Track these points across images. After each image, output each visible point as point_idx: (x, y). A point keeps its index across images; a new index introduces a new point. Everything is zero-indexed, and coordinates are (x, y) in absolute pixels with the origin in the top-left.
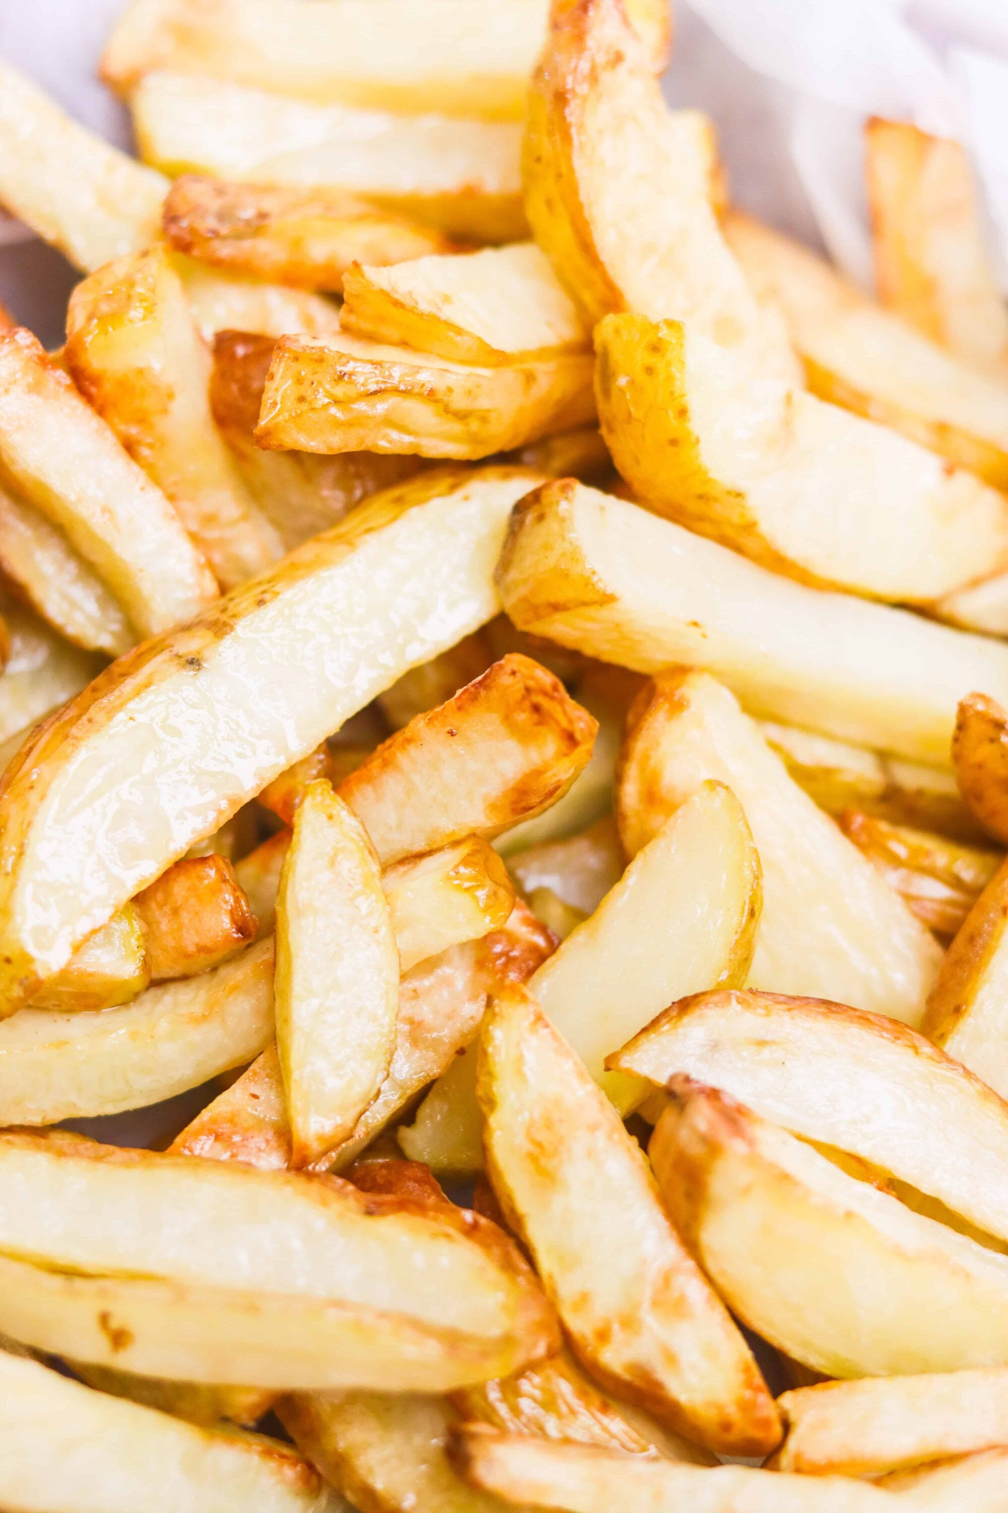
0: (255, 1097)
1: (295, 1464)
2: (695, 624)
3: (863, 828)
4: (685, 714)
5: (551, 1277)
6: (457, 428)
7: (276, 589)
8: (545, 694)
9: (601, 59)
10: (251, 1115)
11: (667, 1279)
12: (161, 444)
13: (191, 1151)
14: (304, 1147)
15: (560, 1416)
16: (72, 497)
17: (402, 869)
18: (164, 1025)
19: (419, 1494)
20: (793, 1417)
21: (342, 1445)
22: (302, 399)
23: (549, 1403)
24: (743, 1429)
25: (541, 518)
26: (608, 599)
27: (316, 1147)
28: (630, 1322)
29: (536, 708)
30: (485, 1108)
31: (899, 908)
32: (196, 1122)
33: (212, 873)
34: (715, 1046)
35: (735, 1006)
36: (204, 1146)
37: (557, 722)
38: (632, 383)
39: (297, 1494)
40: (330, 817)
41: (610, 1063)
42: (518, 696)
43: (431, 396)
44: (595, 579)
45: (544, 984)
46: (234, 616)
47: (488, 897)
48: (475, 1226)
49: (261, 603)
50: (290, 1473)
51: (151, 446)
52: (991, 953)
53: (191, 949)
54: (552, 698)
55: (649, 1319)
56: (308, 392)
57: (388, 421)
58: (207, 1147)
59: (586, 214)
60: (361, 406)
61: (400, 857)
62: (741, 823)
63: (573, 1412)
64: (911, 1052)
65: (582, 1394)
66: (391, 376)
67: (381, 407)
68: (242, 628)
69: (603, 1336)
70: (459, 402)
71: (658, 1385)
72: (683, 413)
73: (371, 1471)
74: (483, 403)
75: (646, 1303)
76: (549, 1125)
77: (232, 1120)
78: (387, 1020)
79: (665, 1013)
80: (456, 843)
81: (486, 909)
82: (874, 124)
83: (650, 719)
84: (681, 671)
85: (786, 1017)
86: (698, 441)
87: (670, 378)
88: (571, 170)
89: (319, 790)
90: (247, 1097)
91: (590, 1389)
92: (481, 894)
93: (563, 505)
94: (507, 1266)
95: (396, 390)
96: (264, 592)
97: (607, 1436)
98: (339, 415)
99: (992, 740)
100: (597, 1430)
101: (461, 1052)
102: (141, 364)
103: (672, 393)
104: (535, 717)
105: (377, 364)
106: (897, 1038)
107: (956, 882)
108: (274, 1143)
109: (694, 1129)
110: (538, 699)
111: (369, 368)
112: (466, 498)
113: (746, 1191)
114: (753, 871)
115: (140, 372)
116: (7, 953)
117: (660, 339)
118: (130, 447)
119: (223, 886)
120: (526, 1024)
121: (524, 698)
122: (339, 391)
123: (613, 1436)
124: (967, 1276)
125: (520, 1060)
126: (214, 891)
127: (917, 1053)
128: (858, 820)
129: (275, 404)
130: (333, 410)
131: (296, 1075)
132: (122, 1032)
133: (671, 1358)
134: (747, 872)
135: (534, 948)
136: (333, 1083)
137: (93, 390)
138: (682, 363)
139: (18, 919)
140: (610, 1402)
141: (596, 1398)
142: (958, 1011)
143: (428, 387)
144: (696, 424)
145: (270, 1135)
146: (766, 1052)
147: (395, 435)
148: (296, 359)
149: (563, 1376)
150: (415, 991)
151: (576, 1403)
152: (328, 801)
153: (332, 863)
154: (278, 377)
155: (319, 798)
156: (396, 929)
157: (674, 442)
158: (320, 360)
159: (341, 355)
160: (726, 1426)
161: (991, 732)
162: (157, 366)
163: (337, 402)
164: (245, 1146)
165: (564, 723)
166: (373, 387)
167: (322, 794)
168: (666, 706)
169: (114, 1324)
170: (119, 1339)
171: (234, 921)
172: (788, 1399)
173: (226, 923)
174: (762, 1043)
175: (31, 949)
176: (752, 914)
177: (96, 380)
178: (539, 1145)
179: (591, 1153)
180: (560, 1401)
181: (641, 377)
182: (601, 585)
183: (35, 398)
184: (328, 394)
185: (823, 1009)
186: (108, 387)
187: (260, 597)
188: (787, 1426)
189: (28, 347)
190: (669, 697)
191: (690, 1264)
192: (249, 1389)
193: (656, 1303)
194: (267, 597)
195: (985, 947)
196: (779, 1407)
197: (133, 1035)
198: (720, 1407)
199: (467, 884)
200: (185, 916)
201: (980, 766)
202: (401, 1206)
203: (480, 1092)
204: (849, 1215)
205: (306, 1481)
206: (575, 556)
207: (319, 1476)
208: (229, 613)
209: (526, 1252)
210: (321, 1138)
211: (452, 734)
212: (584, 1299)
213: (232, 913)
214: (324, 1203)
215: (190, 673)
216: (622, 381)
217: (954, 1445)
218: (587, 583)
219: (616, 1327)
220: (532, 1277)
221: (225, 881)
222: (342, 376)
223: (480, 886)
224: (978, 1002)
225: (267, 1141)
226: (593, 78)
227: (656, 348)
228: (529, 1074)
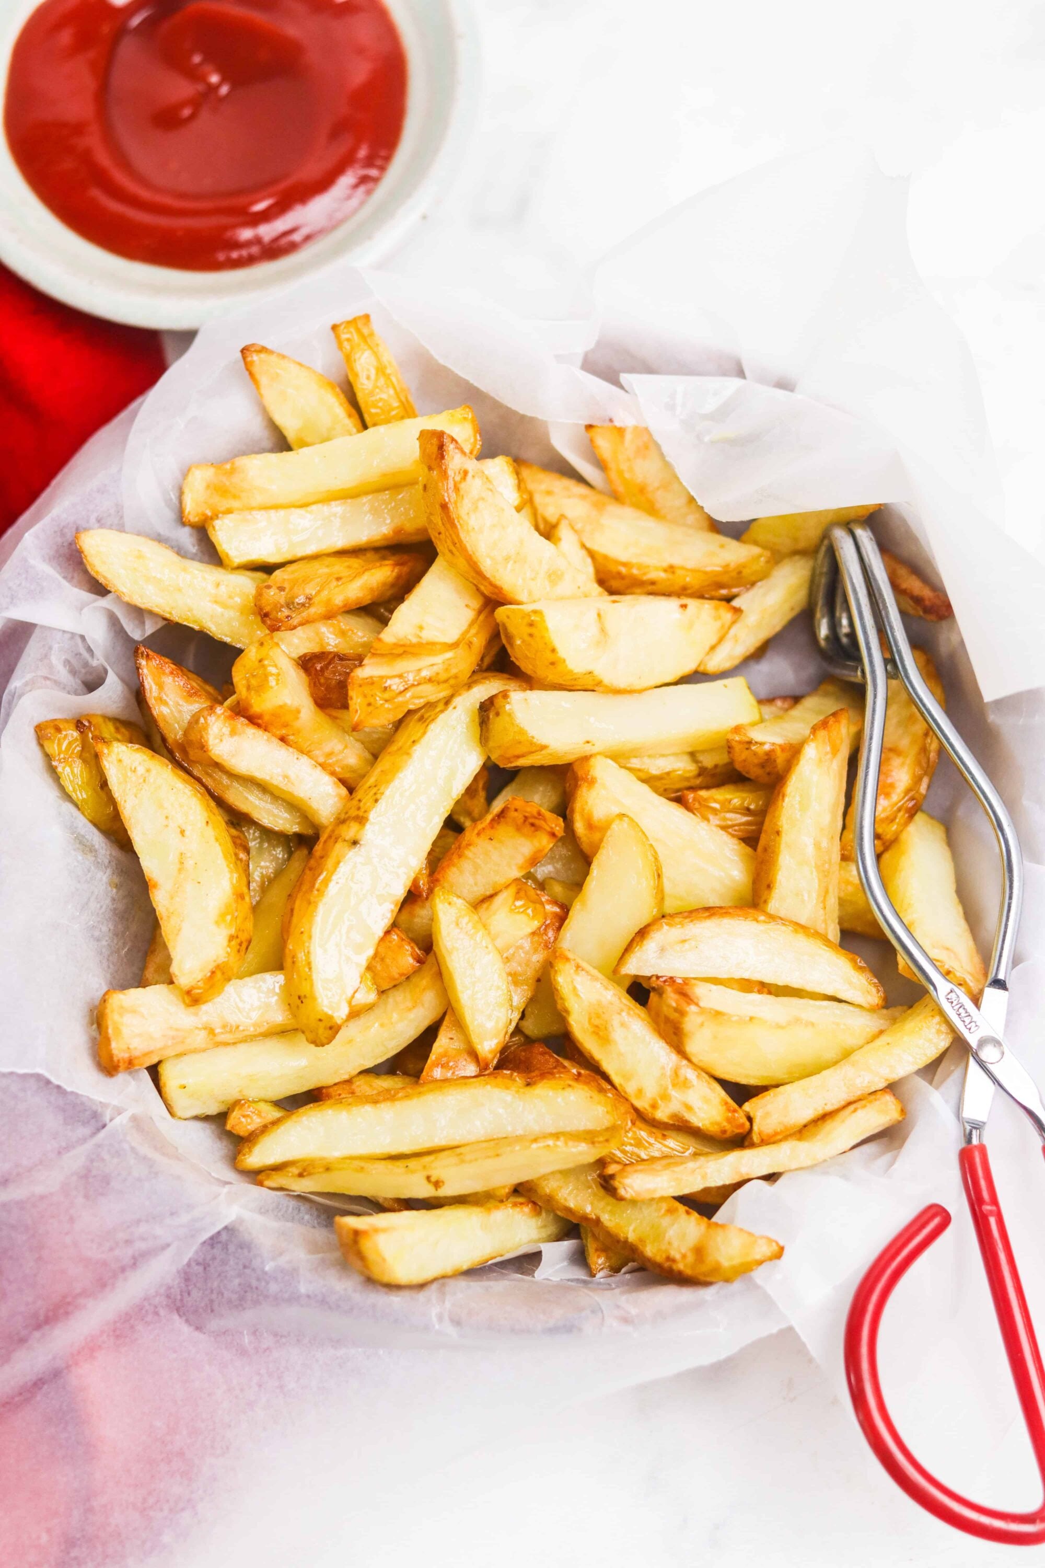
0: (452, 1039)
1: (528, 1205)
2: (588, 742)
3: (694, 799)
4: (597, 785)
5: (621, 1085)
6: (445, 685)
7: (381, 791)
8: (536, 818)
9: (458, 478)
10: (453, 1049)
11: (676, 1073)
12: (297, 732)
13: (432, 1077)
14: (485, 1059)
15: (645, 1148)
16: (268, 778)
17: (485, 905)
18: (395, 1016)
19: (592, 1204)
20: (752, 1115)
21: (548, 1191)
22: (369, 704)
23: (639, 1143)
24: (731, 1130)
25: (497, 714)
26: (544, 747)
27: (490, 1056)
28: (665, 1097)
29: (532, 825)
30: (564, 1014)
31: (724, 837)
32: (429, 1061)
33: (395, 937)
34: (662, 950)
35: (665, 927)
36: (438, 1073)
37: (545, 829)
38: (524, 641)
39: (532, 1217)
40: (450, 904)
41: (615, 971)
42: (522, 820)
43: (430, 680)
44: (535, 740)
45: (568, 935)
46: (365, 811)
47: (533, 911)
48: (579, 1074)
49: (376, 801)
50: (527, 1209)
51: (293, 734)
52: (778, 855)
53: (397, 976)
54: (539, 819)
55: (674, 1093)
56: (372, 700)
57: (413, 697)
58: (439, 1072)
59: (475, 559)
60: (400, 699)
61: (481, 898)
62: (640, 833)
63: (650, 1144)
64: (755, 923)
65: (651, 1134)
66: (408, 681)
67: (408, 695)
68: (372, 816)
69: (654, 1106)
70: (443, 676)
71: (687, 1121)
72: (553, 650)
73: (566, 1200)
74: (454, 671)
75: (670, 1087)
76: (598, 1016)
77: (445, 1054)
78: (504, 987)
79: (632, 941)
80: (507, 887)
81: (533, 917)
82: (589, 427)
83: (579, 792)
84: (586, 759)
85: (691, 925)
86: (564, 661)
87: (542, 637)
88: (460, 541)
89: (441, 894)
90: (448, 1041)
91: (654, 1130)
92: (530, 911)
93: (508, 707)
94: (601, 1090)
95: (413, 685)
96: (375, 794)
97: (669, 1150)
98: (390, 706)
99: (747, 749)
100: (664, 1149)
101: (539, 980)
102: (281, 703)
103: (546, 644)
104: (533, 828)
105: (400, 676)
106: (746, 918)
107: (748, 811)
108: (469, 1059)
109: (669, 1006)
110: (531, 820)
111: (397, 680)
112: (455, 708)
113: (702, 1025)
114: (653, 856)
115: (281, 707)
116: (319, 1017)
117: (532, 621)
118: (283, 739)
119: (404, 943)
120: (572, 971)
121: (525, 821)
122: (387, 695)
123: (673, 1149)
124: (813, 1024)
125: (575, 989)
126: (400, 947)
127: (757, 921)
128: (690, 796)
129: (357, 711)
130: (387, 705)
131: (471, 1028)
132: (376, 1025)
133: (689, 1108)
134: (650, 857)
135: (556, 915)
136: (490, 1025)
137: (260, 721)
138: (547, 629)
139: (320, 1000)
140: (665, 1133)
141: (658, 1133)
142: (769, 887)
143: (428, 677)
144: (562, 652)
145: (466, 1056)
146: (687, 945)
147: (417, 701)
148: (360, 686)
149: (641, 1129)
150: (507, 958)
151: (652, 1140)
152: (446, 897)
153: (457, 924)
154: (354, 697)
155: (442, 898)
156: (493, 939)
157: (553, 664)
158: (373, 683)
159: (382, 677)
160: (724, 1132)
161: (747, 746)
162: (289, 702)
163: (386, 701)
164: (457, 1067)
165: (548, 829)
166: (402, 689)
167: (443, 894)
168: (586, 784)
169: (433, 1179)
170: (437, 1184)
171: (414, 959)
172: (747, 1106)
173: (411, 960)
174: (684, 941)
175: (330, 1012)
176: (659, 876)
177: (260, 716)
178: (597, 1026)
179: (623, 1025)
180: (644, 1142)
181: (527, 638)
182: (539, 742)
183: (236, 738)
184: (381, 699)
185: (707, 914)
186: (266, 718)
187: (374, 798)
188: (750, 1119)
189: (223, 714)
190: (585, 779)
191: (685, 1062)
192: (504, 1187)
193: (674, 1085)
194: (378, 796)
195: (773, 852)
196: (744, 1111)
197: (382, 1025)
198: (718, 1124)
199: (522, 910)
200: (388, 961)
201: (745, 761)
202: (543, 1076)
203: (559, 1007)
204: (751, 1019)
205: (535, 1210)
206: (522, 732)
207: (540, 1207)
208: (362, 810)
209: (606, 1078)
210: (490, 1052)
211: (491, 839)
212: (640, 1092)
213: (412, 955)
214: (507, 1088)
215: (357, 848)
216: (518, 642)
217: (829, 1108)
218: (531, 744)
219: (659, 1102)
220: (615, 1091)
221: (403, 940)
222: (386, 688)
223: (528, 908)
224: (778, 881)
225: (466, 1060)
226: (457, 489)
227: (531, 625)
228: (581, 995)
